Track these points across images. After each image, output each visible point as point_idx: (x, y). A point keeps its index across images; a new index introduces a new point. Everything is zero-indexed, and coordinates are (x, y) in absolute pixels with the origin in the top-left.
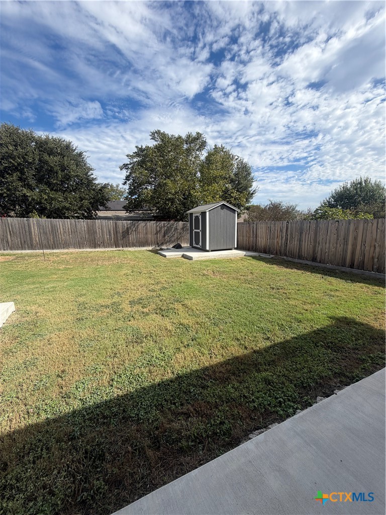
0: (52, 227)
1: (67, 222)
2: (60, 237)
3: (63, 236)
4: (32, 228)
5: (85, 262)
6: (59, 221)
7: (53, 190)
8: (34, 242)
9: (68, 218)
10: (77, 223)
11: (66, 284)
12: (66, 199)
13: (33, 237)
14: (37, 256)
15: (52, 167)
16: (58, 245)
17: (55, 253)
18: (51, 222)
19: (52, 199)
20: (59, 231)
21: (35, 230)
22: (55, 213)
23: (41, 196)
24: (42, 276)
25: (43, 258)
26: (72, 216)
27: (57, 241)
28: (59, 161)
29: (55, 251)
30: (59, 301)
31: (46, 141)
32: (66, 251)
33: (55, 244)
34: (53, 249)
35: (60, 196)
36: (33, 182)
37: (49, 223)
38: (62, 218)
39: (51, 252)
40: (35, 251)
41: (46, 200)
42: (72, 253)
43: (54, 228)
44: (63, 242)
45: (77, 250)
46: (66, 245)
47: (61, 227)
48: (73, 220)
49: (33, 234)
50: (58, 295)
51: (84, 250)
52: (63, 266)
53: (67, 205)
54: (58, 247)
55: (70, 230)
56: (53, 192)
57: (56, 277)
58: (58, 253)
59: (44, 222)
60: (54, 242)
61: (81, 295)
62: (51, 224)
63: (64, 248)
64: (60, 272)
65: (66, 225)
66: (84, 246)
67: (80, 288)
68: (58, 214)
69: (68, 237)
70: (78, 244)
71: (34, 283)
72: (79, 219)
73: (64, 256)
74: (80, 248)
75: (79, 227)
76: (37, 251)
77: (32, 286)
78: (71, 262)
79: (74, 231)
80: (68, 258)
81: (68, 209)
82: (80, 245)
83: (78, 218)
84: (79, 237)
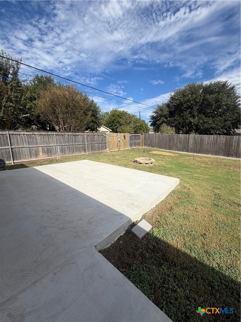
0: (201, 140)
1: (212, 137)
2: (204, 146)
3: (206, 146)
4: (190, 140)
5: (219, 165)
6: (206, 136)
7: (207, 117)
8: (189, 148)
9: (212, 134)
10: (218, 138)
11: (206, 177)
12: (214, 121)
13: (189, 145)
14: (189, 156)
15: (210, 102)
16: (202, 151)
17: (199, 156)
18: (201, 137)
19: (205, 122)
20: (205, 143)
21: (191, 141)
22: (204, 131)
23: (199, 121)
24: (192, 168)
25: (192, 158)
26: (215, 133)
27: (202, 149)
28: (215, 97)
29: (199, 155)
30: (202, 187)
31: (210, 86)
32: (206, 155)
33: (200, 150)
34: (198, 153)
35: (210, 120)
36: (196, 113)
37: (200, 137)
38: (208, 135)
39: (197, 155)
40: (188, 153)
41: (201, 123)
42: (209, 158)
43: (202, 141)
44: (206, 150)
45: (213, 156)
46: (207, 152)
47: (207, 140)
48: (216, 136)
49: (190, 143)
50: (201, 183)
51: (219, 157)
52: (204, 165)
53: (214, 126)
54: (201, 152)
55: (212, 143)
56: (207, 118)
57: (199, 171)
58: (201, 156)
59: (197, 137)
60: (200, 149)
61: (217, 188)
62: (201, 138)
63: (205, 153)
64: (202, 168)
65: (210, 139)
66: (220, 154)
67: (216, 183)
68: (207, 132)
69: (209, 146)
70: (215, 152)
71: (187, 171)
72: (221, 135)
73: (205, 159)
74: (216, 155)
75: (219, 140)
76: (190, 153)
77: (187, 173)
78: (209, 163)
79: (215, 143)
80: (207, 161)
81: (213, 128)
82: (217, 153)
83: (219, 134)
84: (217, 147)
